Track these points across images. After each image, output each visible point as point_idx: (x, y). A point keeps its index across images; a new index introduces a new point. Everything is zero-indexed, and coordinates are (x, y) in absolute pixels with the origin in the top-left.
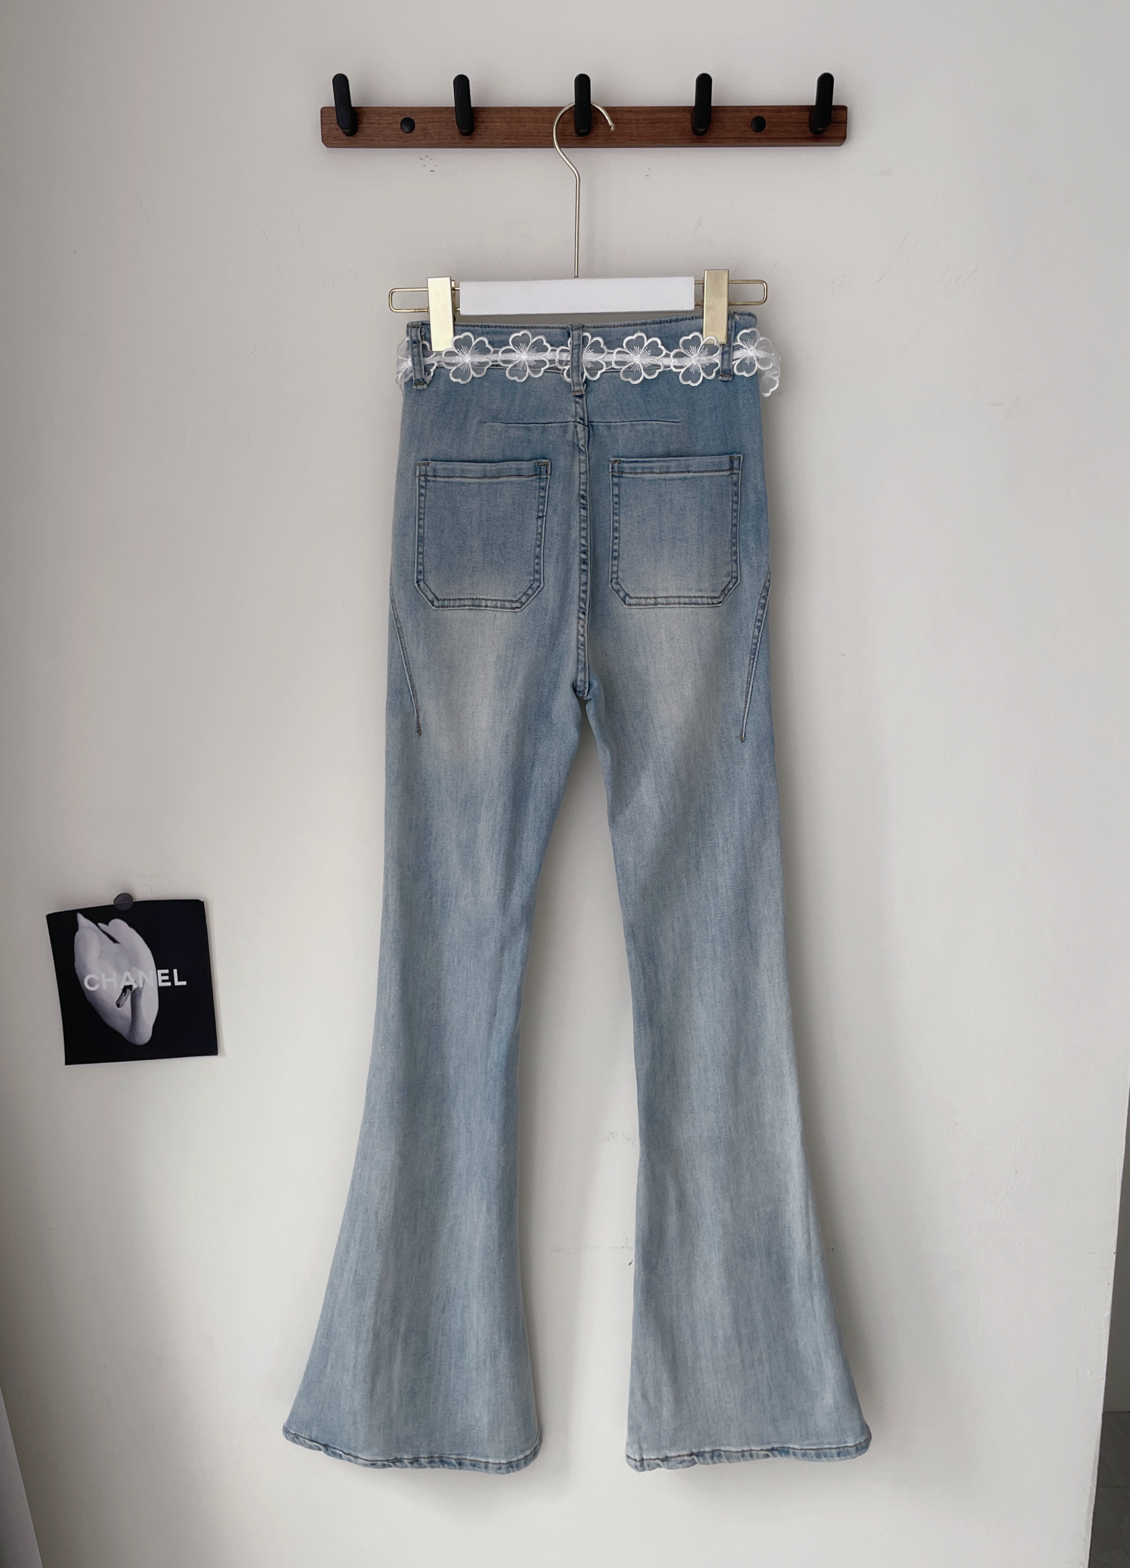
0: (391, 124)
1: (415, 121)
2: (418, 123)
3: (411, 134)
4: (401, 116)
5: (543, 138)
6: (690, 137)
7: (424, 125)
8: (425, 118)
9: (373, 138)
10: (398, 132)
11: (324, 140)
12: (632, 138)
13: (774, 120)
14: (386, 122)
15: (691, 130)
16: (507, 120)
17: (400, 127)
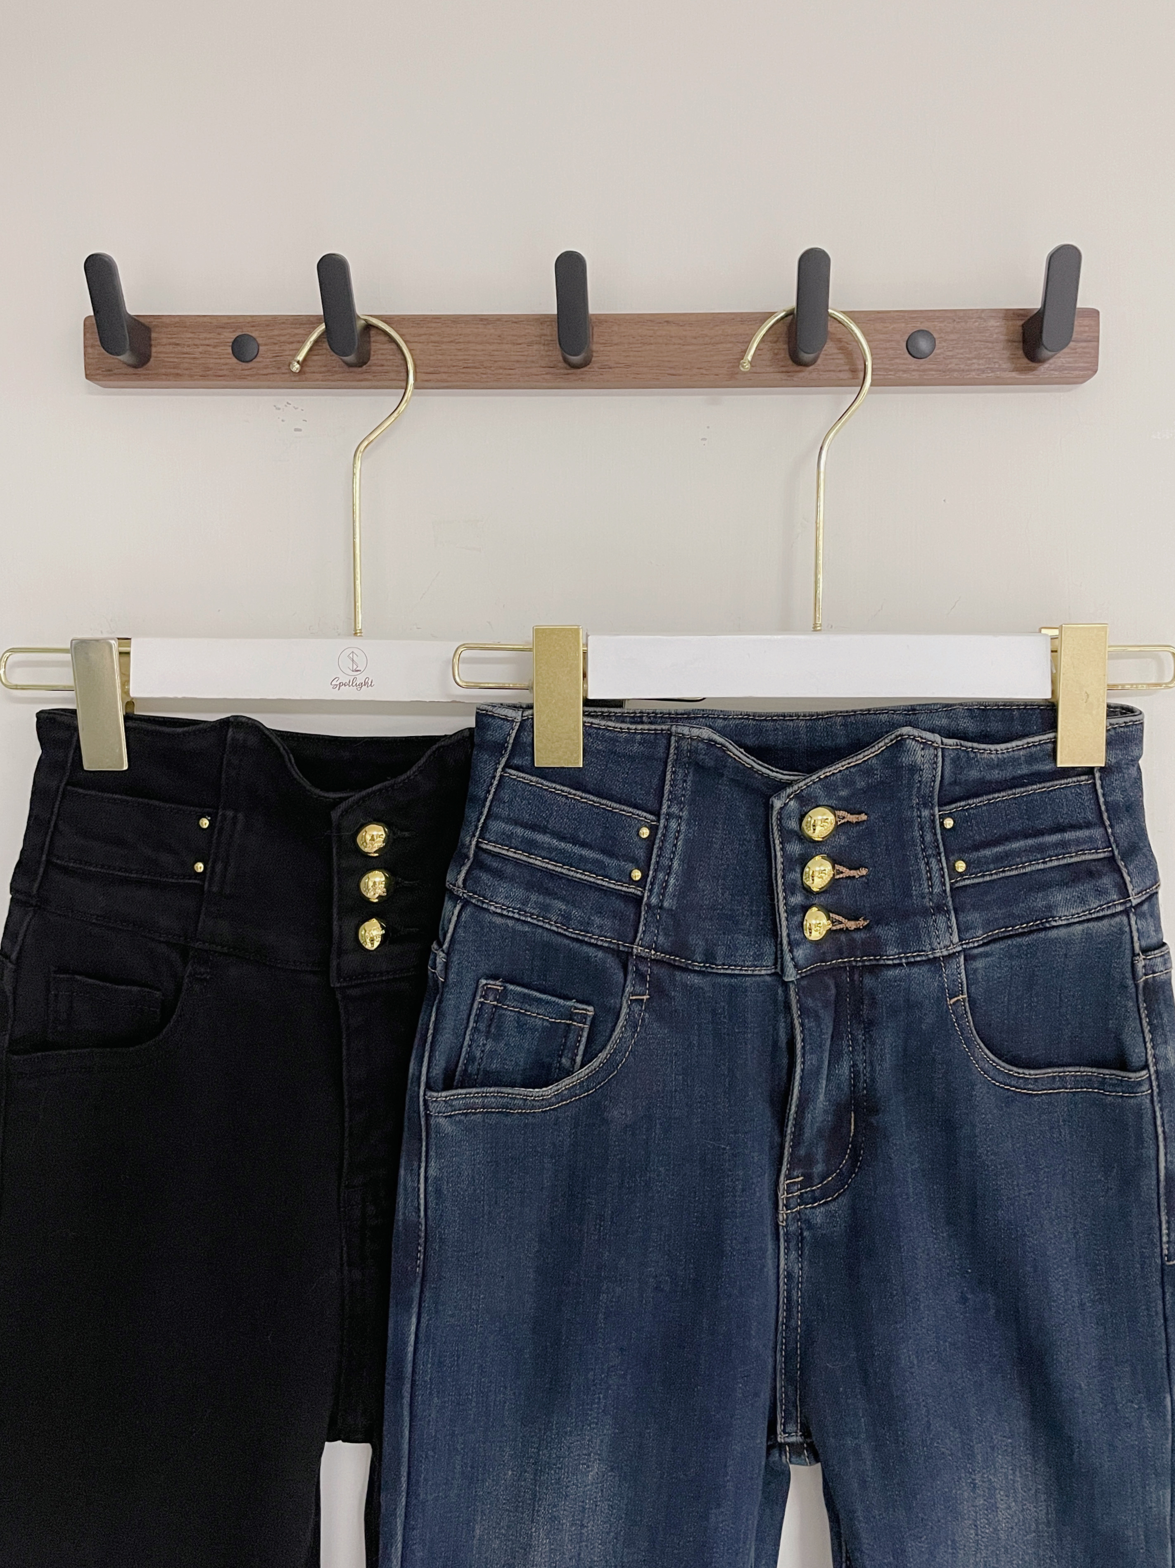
0: (215, 347)
1: (260, 340)
2: (266, 345)
3: (250, 365)
4: (234, 331)
5: (501, 371)
6: (784, 369)
7: (277, 348)
8: (279, 335)
9: (179, 372)
10: (228, 361)
11: (87, 376)
12: (673, 372)
13: (953, 337)
14: (207, 342)
15: (788, 356)
16: (433, 338)
17: (230, 351)
